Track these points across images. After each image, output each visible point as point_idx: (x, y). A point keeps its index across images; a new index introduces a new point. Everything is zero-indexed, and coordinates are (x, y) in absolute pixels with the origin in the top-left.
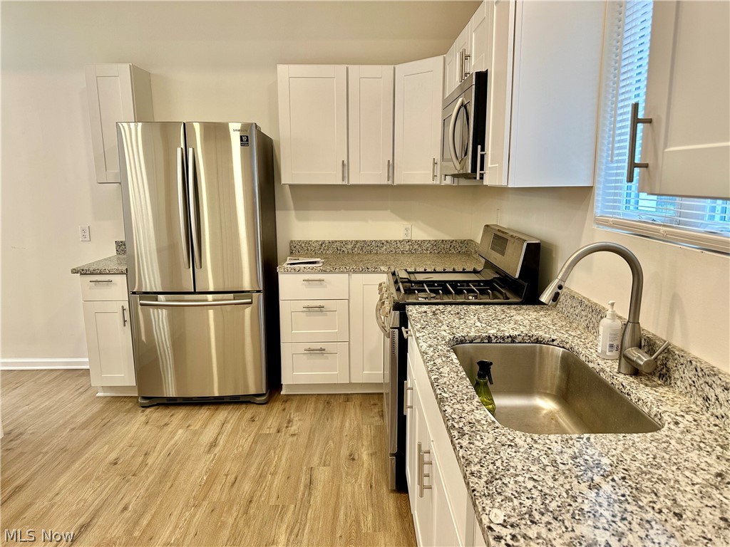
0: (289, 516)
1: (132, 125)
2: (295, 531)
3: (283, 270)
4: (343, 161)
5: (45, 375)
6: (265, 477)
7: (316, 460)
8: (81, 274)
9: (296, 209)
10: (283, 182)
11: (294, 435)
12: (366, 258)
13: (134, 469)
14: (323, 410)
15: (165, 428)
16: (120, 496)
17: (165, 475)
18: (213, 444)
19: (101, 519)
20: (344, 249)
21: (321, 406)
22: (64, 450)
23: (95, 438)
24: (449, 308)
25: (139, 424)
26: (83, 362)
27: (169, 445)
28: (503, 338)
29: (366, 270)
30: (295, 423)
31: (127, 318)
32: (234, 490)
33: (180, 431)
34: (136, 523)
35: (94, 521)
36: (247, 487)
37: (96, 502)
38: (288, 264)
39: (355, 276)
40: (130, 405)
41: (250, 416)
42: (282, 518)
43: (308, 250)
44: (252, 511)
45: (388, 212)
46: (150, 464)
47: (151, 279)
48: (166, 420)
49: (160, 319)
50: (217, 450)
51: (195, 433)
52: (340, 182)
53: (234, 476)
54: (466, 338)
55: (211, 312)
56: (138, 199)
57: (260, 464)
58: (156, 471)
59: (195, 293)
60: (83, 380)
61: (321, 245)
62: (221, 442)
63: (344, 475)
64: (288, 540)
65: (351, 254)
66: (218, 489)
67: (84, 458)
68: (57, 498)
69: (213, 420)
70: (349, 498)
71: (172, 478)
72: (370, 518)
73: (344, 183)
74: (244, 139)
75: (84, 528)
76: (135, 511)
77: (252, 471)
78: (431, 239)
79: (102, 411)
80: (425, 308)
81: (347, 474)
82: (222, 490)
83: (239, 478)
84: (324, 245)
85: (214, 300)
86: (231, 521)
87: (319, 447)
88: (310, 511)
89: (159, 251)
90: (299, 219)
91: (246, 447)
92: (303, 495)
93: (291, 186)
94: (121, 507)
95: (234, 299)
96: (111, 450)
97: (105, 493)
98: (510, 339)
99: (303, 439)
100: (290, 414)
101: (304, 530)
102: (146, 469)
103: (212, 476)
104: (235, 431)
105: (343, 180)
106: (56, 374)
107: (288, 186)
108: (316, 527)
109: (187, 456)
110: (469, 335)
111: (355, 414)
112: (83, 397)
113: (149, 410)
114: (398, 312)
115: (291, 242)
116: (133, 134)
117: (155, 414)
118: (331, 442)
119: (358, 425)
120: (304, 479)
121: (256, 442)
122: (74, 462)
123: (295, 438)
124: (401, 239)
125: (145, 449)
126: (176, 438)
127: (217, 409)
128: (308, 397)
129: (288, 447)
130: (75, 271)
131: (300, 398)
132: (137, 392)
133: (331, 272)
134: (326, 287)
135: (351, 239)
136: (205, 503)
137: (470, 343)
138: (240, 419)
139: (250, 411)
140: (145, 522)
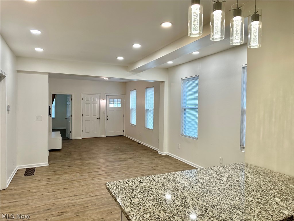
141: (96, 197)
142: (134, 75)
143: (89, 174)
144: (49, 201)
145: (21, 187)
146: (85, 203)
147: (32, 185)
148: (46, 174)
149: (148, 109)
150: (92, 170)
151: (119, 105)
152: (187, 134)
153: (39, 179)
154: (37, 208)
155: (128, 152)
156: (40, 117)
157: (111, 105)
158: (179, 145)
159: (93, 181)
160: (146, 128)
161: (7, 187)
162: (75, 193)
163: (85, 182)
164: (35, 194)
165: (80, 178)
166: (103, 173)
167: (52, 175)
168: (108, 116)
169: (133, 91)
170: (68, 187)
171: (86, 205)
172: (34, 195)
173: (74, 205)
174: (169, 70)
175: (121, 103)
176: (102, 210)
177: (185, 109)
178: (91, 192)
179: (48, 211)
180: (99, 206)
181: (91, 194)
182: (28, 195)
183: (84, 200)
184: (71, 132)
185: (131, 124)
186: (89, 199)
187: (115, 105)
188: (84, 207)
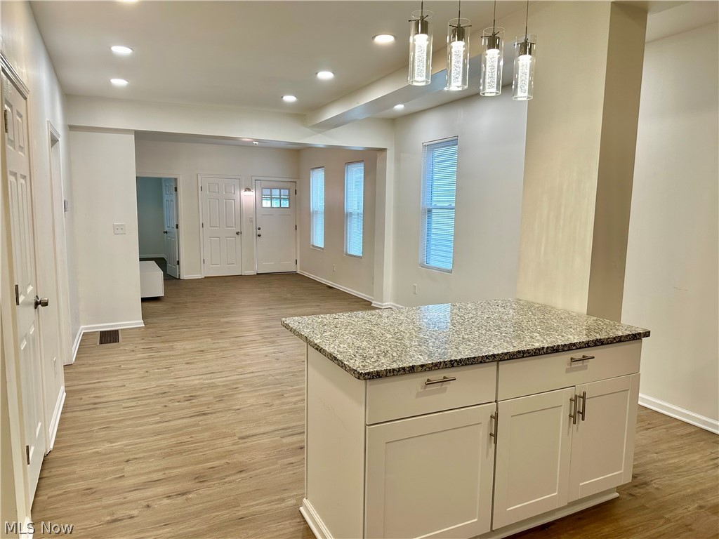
141: (251, 375)
142: (320, 135)
143: (232, 339)
144: (163, 382)
145: (100, 361)
146: (233, 384)
147: (122, 358)
148: (143, 341)
149: (350, 211)
150: (236, 334)
151: (285, 204)
152: (432, 264)
153: (132, 348)
154: (144, 391)
155: (309, 304)
156: (122, 225)
157: (266, 204)
158: (415, 286)
159: (243, 352)
160: (347, 254)
161: (74, 360)
162: (210, 369)
163: (226, 353)
164: (131, 371)
165: (214, 346)
166: (259, 338)
167: (157, 343)
168: (259, 229)
169: (316, 170)
170: (195, 361)
171: (235, 386)
172: (132, 373)
173: (212, 386)
174: (397, 123)
175: (289, 199)
176: (265, 392)
177: (430, 211)
178: (242, 367)
179: (164, 395)
180: (258, 386)
181: (242, 370)
182: (119, 373)
183: (229, 378)
184: (178, 263)
185: (313, 246)
186: (238, 377)
187: (276, 204)
188: (230, 389)
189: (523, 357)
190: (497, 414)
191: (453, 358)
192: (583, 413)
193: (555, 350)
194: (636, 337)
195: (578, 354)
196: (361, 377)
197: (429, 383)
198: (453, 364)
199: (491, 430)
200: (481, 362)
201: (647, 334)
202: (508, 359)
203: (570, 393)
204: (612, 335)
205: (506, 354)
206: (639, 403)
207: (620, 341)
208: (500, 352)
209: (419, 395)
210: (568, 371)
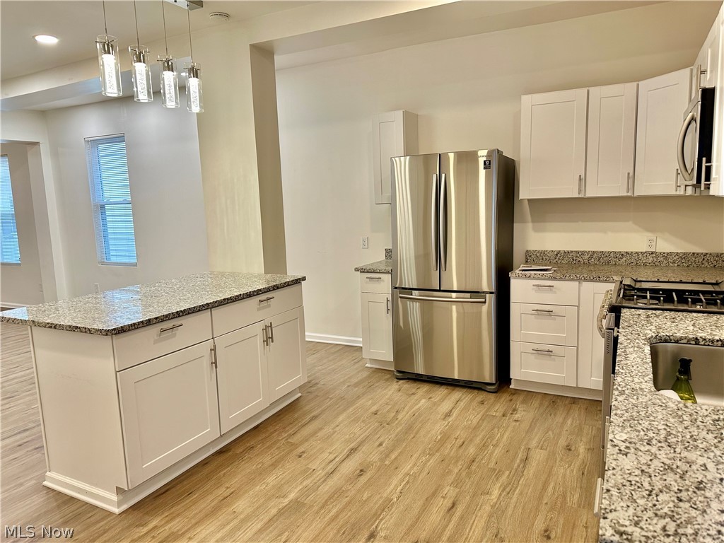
0: (504, 478)
1: (402, 159)
2: (508, 490)
3: (514, 276)
4: (580, 176)
5: (332, 348)
6: (488, 446)
7: (534, 443)
8: (361, 272)
9: (533, 222)
10: (520, 198)
11: (518, 421)
12: (602, 268)
13: (389, 420)
14: (547, 407)
15: (413, 396)
16: (378, 436)
17: (409, 428)
18: (448, 414)
19: (364, 448)
20: (581, 260)
21: (546, 403)
22: (342, 398)
23: (363, 394)
24: (667, 313)
25: (394, 391)
26: (358, 341)
27: (414, 409)
28: (712, 341)
29: (597, 279)
30: (519, 412)
31: (390, 307)
32: (461, 451)
33: (423, 401)
34: (387, 456)
35: (360, 448)
36: (472, 450)
37: (362, 436)
38: (520, 270)
39: (585, 284)
40: (389, 376)
41: (480, 399)
42: (498, 478)
43: (543, 259)
44: (473, 468)
45: (630, 224)
46: (400, 419)
47: (410, 280)
48: (414, 391)
49: (415, 309)
50: (450, 419)
51: (435, 404)
52: (577, 195)
53: (462, 440)
54: (671, 337)
55: (454, 307)
56: (403, 215)
57: (484, 436)
58: (404, 425)
59: (440, 291)
60: (357, 354)
61: (557, 255)
62: (454, 414)
63: (558, 459)
64: (500, 495)
65: (587, 264)
66: (449, 446)
67: (354, 407)
68: (337, 429)
69: (449, 397)
70: (560, 477)
71: (415, 431)
72: (577, 496)
73: (580, 196)
74: (487, 163)
75: (353, 451)
76: (387, 448)
77: (478, 440)
78: (679, 251)
79: (369, 377)
80: (641, 311)
81: (562, 460)
82: (451, 448)
83: (465, 443)
84: (559, 255)
85: (457, 298)
86: (456, 471)
87: (538, 435)
88: (522, 479)
89: (417, 257)
90: (536, 230)
91: (475, 422)
92: (519, 466)
93: (529, 200)
94: (377, 443)
95: (471, 298)
96: (373, 404)
97: (367, 432)
98: (720, 343)
99: (525, 425)
100: (517, 404)
101: (515, 491)
102: (397, 422)
103: (445, 437)
104: (466, 408)
105: (579, 194)
106: (339, 348)
107: (526, 202)
108: (526, 491)
109: (427, 419)
110: (675, 335)
111: (580, 415)
112: (357, 365)
113: (401, 382)
114: (613, 315)
115: (527, 251)
116: (403, 165)
117: (406, 385)
118: (550, 433)
119: (580, 424)
120: (521, 455)
121: (483, 420)
122: (349, 407)
123: (518, 423)
124: (644, 251)
125: (397, 408)
126: (420, 405)
127: (453, 390)
128: (535, 394)
129: (510, 429)
130: (357, 270)
131: (528, 395)
132: (393, 367)
133: (561, 279)
134: (555, 292)
135: (587, 250)
136: (438, 454)
137: (675, 342)
138: (472, 400)
139: (482, 396)
140: (393, 457)
152: (113, 259)
158: (96, 286)
177: (102, 207)
189: (228, 303)
190: (215, 346)
191: (178, 310)
192: (272, 338)
193: (248, 295)
194: (297, 281)
195: (264, 297)
196: (109, 333)
197: (162, 331)
198: (179, 314)
199: (212, 359)
200: (199, 310)
201: (304, 279)
202: (218, 306)
203: (261, 325)
204: (283, 282)
205: (216, 302)
206: (307, 339)
207: (288, 285)
208: (212, 301)
209: (155, 342)
210: (259, 309)
